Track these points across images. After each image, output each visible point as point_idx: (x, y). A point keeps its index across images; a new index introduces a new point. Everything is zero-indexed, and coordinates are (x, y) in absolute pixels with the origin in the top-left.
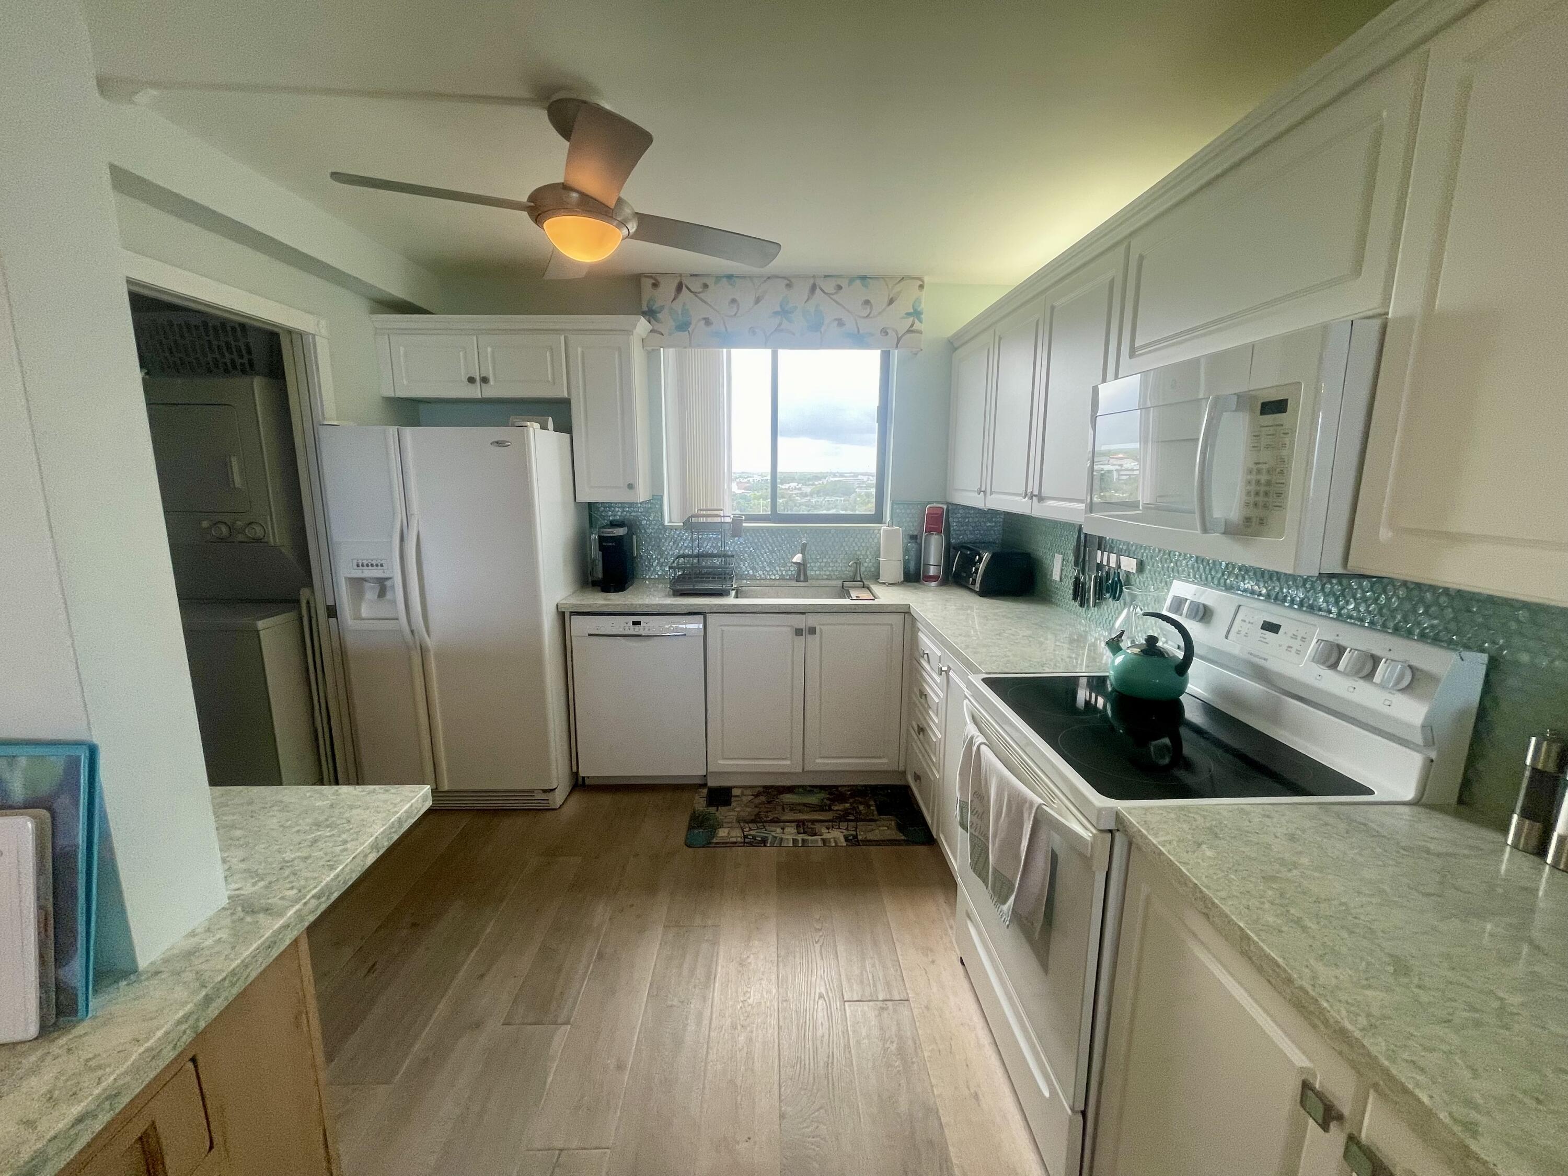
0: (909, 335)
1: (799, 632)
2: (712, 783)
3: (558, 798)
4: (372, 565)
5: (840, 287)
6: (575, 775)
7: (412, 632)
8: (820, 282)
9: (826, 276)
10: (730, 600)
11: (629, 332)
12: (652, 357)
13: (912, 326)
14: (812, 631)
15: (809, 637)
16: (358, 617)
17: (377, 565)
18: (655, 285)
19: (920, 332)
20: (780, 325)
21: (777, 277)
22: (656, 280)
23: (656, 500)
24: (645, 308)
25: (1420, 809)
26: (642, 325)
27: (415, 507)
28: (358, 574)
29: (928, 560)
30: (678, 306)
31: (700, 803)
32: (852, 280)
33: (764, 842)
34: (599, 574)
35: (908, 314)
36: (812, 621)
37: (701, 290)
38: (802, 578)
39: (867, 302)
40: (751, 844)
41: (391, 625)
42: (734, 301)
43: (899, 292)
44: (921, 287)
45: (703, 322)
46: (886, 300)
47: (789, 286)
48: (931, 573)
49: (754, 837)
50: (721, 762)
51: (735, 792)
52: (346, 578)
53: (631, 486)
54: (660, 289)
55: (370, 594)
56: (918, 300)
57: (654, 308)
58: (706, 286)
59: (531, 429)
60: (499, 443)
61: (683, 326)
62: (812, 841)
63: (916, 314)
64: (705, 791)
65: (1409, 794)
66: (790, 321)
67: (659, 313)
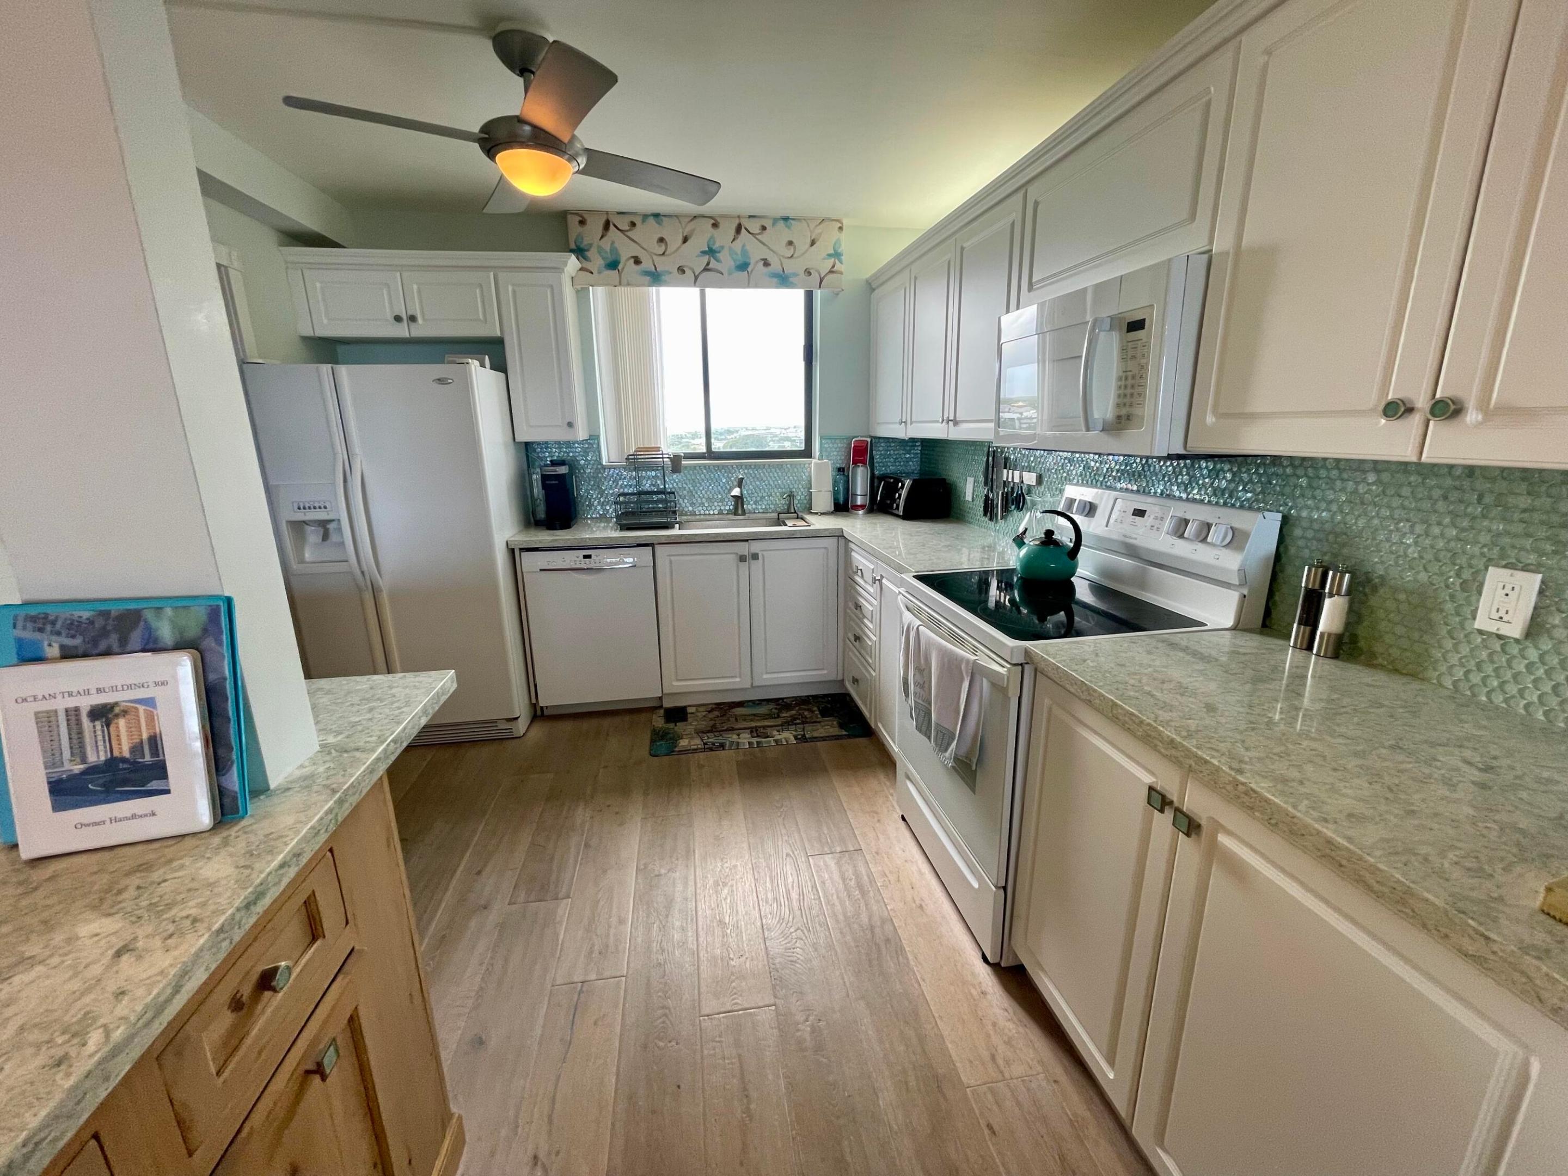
0: (831, 276)
1: (742, 559)
2: (667, 704)
3: (521, 727)
4: (315, 508)
5: (764, 228)
6: (534, 706)
7: (363, 573)
8: (745, 223)
9: (750, 217)
10: (676, 531)
11: (558, 270)
12: (582, 295)
13: (833, 267)
14: (755, 557)
15: (752, 562)
16: (302, 561)
17: (320, 508)
18: (582, 222)
19: (841, 273)
20: (708, 264)
21: (704, 216)
22: (581, 216)
23: (593, 441)
24: (573, 246)
25: (1239, 633)
26: (573, 262)
27: (357, 449)
28: (300, 516)
29: (856, 491)
30: (606, 244)
31: (659, 721)
32: (775, 221)
33: (722, 746)
34: (541, 514)
35: (830, 255)
36: (756, 547)
37: (628, 228)
38: (740, 512)
39: (790, 243)
40: (711, 750)
41: (342, 567)
42: (661, 239)
43: (821, 234)
44: (841, 228)
45: (632, 260)
46: (809, 241)
47: (715, 225)
48: (859, 503)
49: (713, 744)
50: (675, 683)
51: (690, 710)
52: (288, 522)
53: (570, 425)
54: (587, 227)
55: (313, 536)
56: (838, 242)
57: (582, 246)
58: (633, 224)
59: (473, 367)
60: (441, 381)
61: (613, 265)
62: (766, 742)
63: (837, 255)
64: (662, 712)
65: (1230, 623)
66: (717, 260)
67: (588, 250)
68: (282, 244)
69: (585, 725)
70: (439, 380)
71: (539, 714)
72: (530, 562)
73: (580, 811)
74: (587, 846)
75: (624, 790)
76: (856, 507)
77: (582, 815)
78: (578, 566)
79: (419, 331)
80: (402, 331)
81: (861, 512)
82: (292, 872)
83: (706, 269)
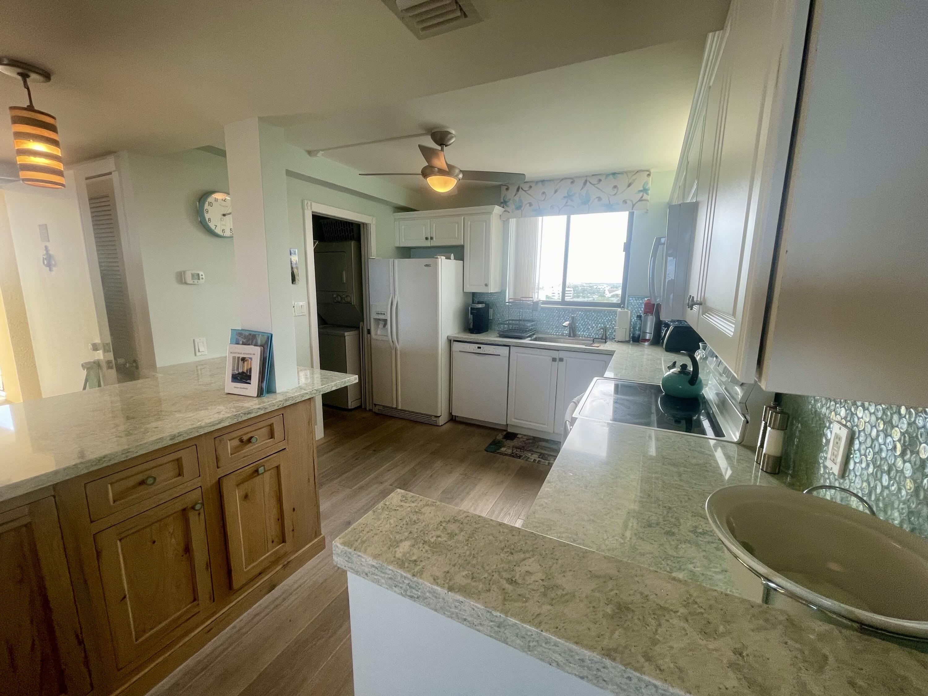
0: (640, 203)
1: (554, 360)
2: (510, 430)
3: (441, 421)
5: (600, 180)
6: (450, 414)
7: (393, 342)
8: (588, 179)
9: (593, 175)
10: (527, 341)
11: (490, 213)
12: (505, 224)
13: (642, 197)
14: (561, 360)
15: (560, 363)
16: (376, 334)
17: (383, 314)
18: (507, 189)
19: (647, 200)
20: (567, 203)
21: (567, 178)
22: (508, 187)
23: (502, 293)
24: (502, 201)
25: (741, 448)
26: (497, 209)
27: (397, 293)
28: (378, 317)
29: (646, 330)
30: (517, 198)
31: (500, 437)
32: (607, 175)
33: (520, 457)
34: (471, 326)
35: (640, 191)
36: (562, 354)
37: (528, 190)
38: (572, 335)
39: (615, 187)
40: (513, 457)
41: (385, 338)
42: (544, 193)
43: (634, 180)
44: (649, 175)
45: (528, 205)
46: (627, 184)
47: (573, 182)
48: (647, 338)
49: (516, 454)
50: (513, 420)
51: (519, 436)
52: (374, 318)
53: (486, 285)
54: (509, 191)
55: (381, 326)
56: (647, 183)
57: (505, 200)
58: (531, 187)
59: (440, 260)
61: (519, 208)
62: (543, 462)
63: (645, 190)
64: (505, 433)
65: (736, 439)
66: (572, 200)
67: (508, 202)
68: (395, 212)
69: (469, 429)
70: (427, 265)
71: (452, 419)
72: (457, 347)
73: (439, 462)
74: (431, 476)
75: (462, 460)
76: (645, 340)
77: (439, 464)
78: (475, 351)
79: (434, 243)
80: (428, 244)
81: (646, 343)
82: (262, 412)
83: (565, 206)
